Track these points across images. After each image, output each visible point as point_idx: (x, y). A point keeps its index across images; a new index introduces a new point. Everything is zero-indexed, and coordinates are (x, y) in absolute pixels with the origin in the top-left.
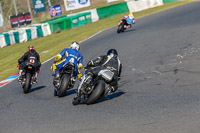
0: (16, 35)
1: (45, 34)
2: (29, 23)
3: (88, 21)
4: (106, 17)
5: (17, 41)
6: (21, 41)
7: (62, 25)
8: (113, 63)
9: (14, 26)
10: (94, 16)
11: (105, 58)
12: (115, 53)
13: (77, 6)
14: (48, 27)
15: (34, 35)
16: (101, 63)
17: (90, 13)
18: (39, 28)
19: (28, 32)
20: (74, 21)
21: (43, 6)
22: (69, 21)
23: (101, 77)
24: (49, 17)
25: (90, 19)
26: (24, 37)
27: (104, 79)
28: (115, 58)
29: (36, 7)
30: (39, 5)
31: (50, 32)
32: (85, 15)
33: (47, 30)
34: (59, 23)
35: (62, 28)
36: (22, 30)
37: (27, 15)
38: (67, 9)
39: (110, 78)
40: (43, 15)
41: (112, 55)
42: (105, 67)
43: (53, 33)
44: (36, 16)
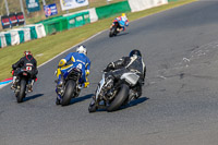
0: (8, 37)
1: (39, 36)
2: (22, 23)
3: (86, 22)
4: (105, 17)
5: (9, 43)
6: (13, 44)
7: (58, 26)
8: (137, 65)
9: (5, 27)
10: (93, 16)
11: (127, 60)
12: (139, 54)
13: (75, 5)
14: (43, 28)
15: (27, 37)
16: (123, 65)
17: (88, 13)
18: (33, 30)
19: (21, 33)
20: (71, 22)
21: (36, 5)
22: (65, 21)
23: (124, 81)
24: (44, 17)
25: (88, 19)
26: (16, 40)
27: (127, 84)
28: (139, 59)
29: (30, 6)
30: (33, 4)
31: (44, 34)
32: (82, 15)
33: (41, 31)
34: (54, 24)
35: (58, 29)
36: (14, 32)
37: (20, 15)
38: (64, 9)
39: (134, 83)
40: (37, 15)
41: (136, 57)
42: (128, 70)
43: (48, 34)
44: (30, 16)
